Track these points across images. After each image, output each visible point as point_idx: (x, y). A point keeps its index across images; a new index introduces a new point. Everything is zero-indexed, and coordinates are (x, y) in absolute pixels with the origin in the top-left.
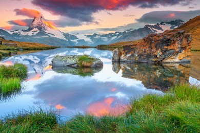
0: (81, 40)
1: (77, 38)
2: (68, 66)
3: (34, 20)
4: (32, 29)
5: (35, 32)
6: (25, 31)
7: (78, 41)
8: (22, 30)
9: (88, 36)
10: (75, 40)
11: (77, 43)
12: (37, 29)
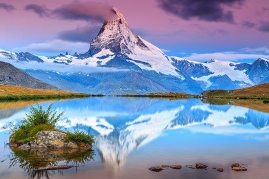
0: (219, 77)
1: (208, 73)
3: (102, 30)
4: (99, 50)
5: (103, 57)
6: (81, 56)
7: (211, 79)
8: (76, 55)
9: (239, 67)
10: (205, 78)
11: (210, 84)
12: (109, 52)
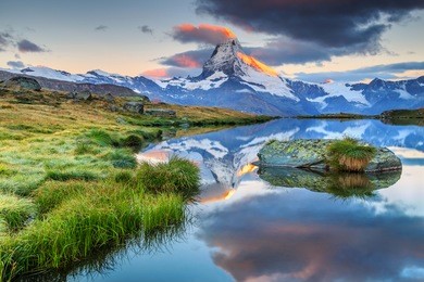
0: (335, 98)
1: (324, 94)
2: (301, 167)
3: (215, 52)
4: (212, 73)
5: (217, 80)
6: (193, 79)
7: (326, 100)
8: (189, 78)
9: (356, 87)
10: (320, 100)
11: (325, 105)
12: (222, 74)
